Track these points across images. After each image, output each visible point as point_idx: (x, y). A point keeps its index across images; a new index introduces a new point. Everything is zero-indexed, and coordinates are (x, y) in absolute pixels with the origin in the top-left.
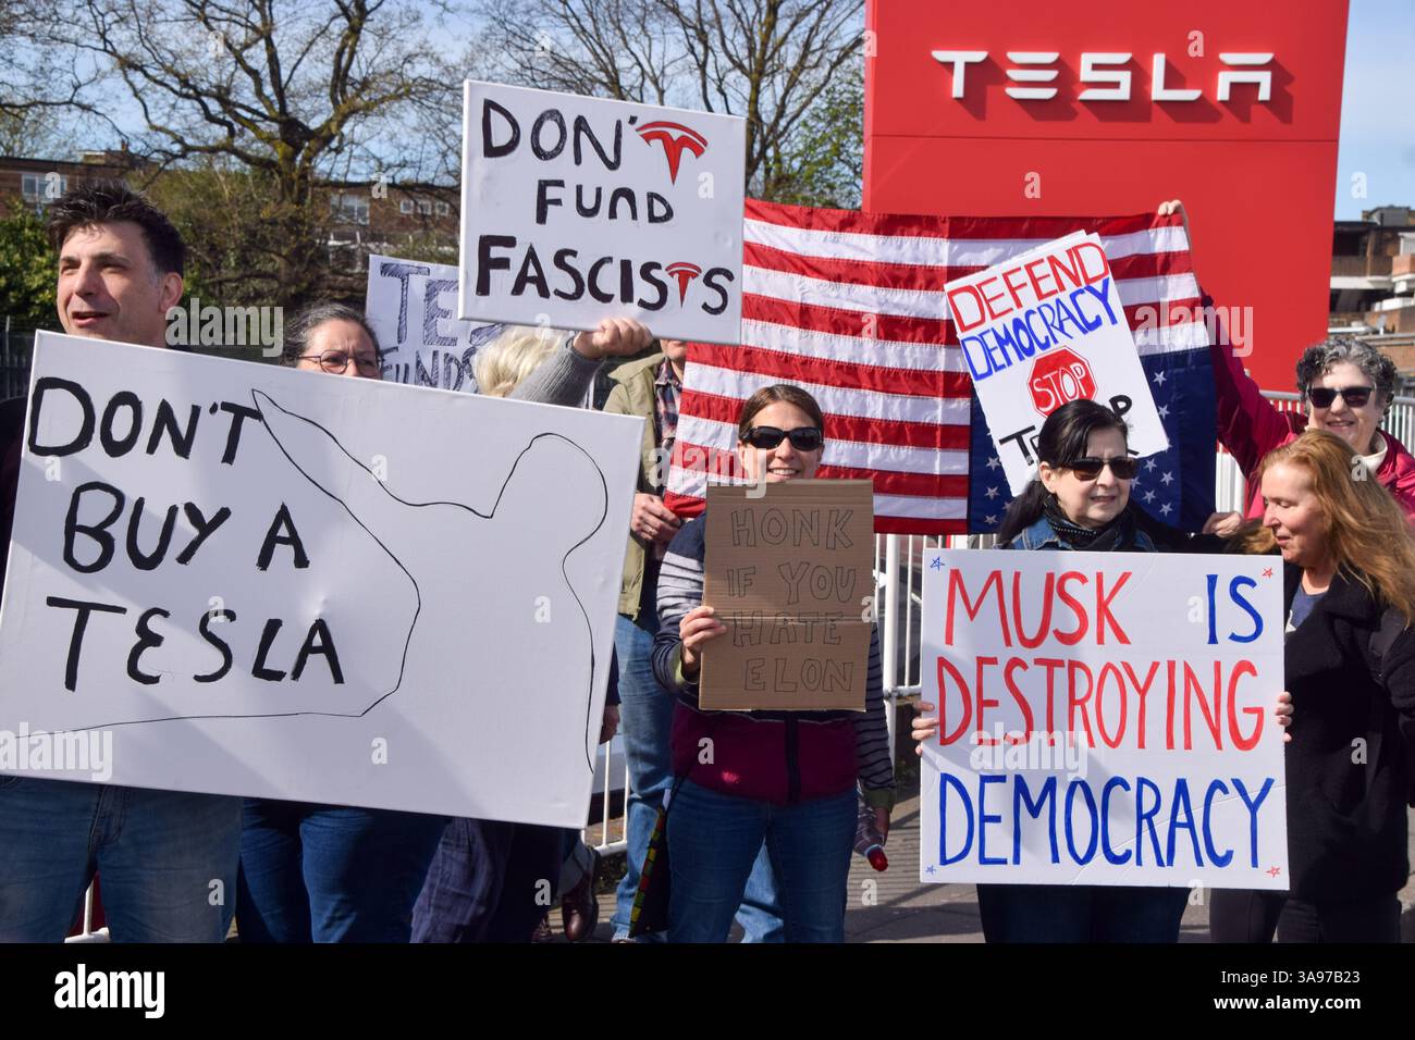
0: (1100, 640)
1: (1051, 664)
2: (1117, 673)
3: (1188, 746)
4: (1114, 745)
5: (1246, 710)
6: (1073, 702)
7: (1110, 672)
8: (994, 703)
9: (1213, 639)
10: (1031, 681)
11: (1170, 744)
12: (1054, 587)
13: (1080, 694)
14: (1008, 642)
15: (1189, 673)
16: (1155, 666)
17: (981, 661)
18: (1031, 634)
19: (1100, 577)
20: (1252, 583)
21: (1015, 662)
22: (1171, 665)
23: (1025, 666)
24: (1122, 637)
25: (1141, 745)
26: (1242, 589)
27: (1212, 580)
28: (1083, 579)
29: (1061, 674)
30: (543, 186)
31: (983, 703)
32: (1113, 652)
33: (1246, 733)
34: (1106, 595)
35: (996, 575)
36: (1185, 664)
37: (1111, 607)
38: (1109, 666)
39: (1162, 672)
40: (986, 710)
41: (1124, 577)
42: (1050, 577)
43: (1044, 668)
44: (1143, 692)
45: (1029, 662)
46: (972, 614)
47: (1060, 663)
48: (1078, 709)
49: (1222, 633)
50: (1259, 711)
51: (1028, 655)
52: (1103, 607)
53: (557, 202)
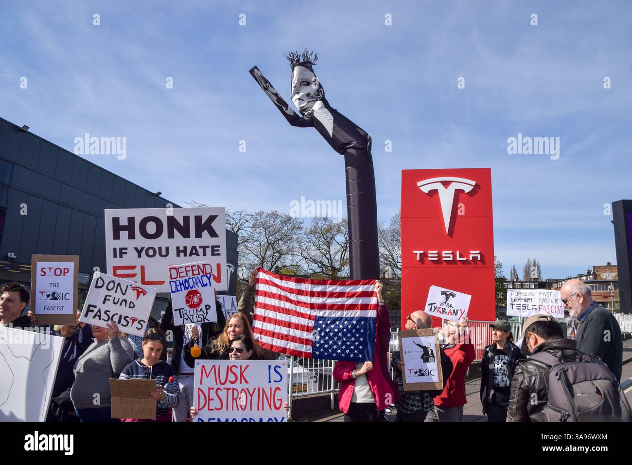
0: (241, 383)
1: (228, 389)
2: (245, 391)
3: (263, 409)
4: (244, 410)
5: (278, 400)
6: (233, 399)
7: (243, 391)
8: (212, 400)
9: (270, 382)
10: (223, 394)
11: (258, 409)
12: (229, 369)
13: (235, 397)
14: (217, 384)
15: (263, 391)
16: (255, 389)
17: (210, 389)
18: (223, 381)
19: (241, 366)
20: (280, 367)
21: (219, 389)
22: (259, 389)
23: (221, 390)
24: (246, 382)
25: (251, 410)
26: (277, 369)
27: (270, 367)
28: (237, 367)
29: (230, 392)
30: (106, 296)
31: (210, 400)
32: (244, 386)
33: (278, 406)
34: (242, 371)
35: (214, 366)
36: (263, 388)
37: (244, 374)
38: (243, 389)
39: (257, 390)
40: (210, 401)
41: (247, 366)
42: (228, 367)
43: (226, 390)
44: (251, 396)
45: (222, 388)
46: (207, 376)
47: (230, 389)
48: (235, 401)
49: (272, 380)
50: (281, 400)
51: (222, 387)
52: (242, 374)
53: (109, 300)
